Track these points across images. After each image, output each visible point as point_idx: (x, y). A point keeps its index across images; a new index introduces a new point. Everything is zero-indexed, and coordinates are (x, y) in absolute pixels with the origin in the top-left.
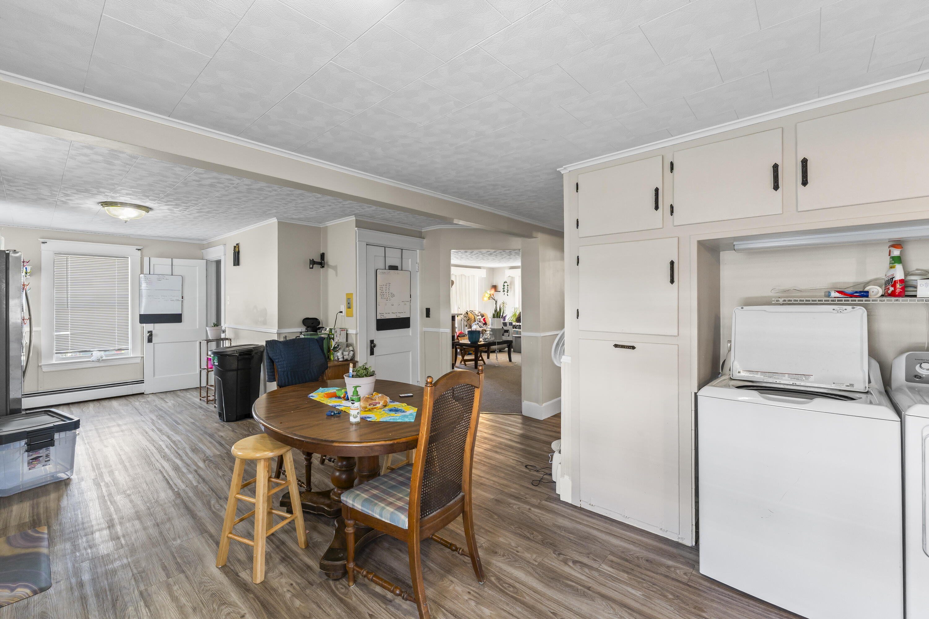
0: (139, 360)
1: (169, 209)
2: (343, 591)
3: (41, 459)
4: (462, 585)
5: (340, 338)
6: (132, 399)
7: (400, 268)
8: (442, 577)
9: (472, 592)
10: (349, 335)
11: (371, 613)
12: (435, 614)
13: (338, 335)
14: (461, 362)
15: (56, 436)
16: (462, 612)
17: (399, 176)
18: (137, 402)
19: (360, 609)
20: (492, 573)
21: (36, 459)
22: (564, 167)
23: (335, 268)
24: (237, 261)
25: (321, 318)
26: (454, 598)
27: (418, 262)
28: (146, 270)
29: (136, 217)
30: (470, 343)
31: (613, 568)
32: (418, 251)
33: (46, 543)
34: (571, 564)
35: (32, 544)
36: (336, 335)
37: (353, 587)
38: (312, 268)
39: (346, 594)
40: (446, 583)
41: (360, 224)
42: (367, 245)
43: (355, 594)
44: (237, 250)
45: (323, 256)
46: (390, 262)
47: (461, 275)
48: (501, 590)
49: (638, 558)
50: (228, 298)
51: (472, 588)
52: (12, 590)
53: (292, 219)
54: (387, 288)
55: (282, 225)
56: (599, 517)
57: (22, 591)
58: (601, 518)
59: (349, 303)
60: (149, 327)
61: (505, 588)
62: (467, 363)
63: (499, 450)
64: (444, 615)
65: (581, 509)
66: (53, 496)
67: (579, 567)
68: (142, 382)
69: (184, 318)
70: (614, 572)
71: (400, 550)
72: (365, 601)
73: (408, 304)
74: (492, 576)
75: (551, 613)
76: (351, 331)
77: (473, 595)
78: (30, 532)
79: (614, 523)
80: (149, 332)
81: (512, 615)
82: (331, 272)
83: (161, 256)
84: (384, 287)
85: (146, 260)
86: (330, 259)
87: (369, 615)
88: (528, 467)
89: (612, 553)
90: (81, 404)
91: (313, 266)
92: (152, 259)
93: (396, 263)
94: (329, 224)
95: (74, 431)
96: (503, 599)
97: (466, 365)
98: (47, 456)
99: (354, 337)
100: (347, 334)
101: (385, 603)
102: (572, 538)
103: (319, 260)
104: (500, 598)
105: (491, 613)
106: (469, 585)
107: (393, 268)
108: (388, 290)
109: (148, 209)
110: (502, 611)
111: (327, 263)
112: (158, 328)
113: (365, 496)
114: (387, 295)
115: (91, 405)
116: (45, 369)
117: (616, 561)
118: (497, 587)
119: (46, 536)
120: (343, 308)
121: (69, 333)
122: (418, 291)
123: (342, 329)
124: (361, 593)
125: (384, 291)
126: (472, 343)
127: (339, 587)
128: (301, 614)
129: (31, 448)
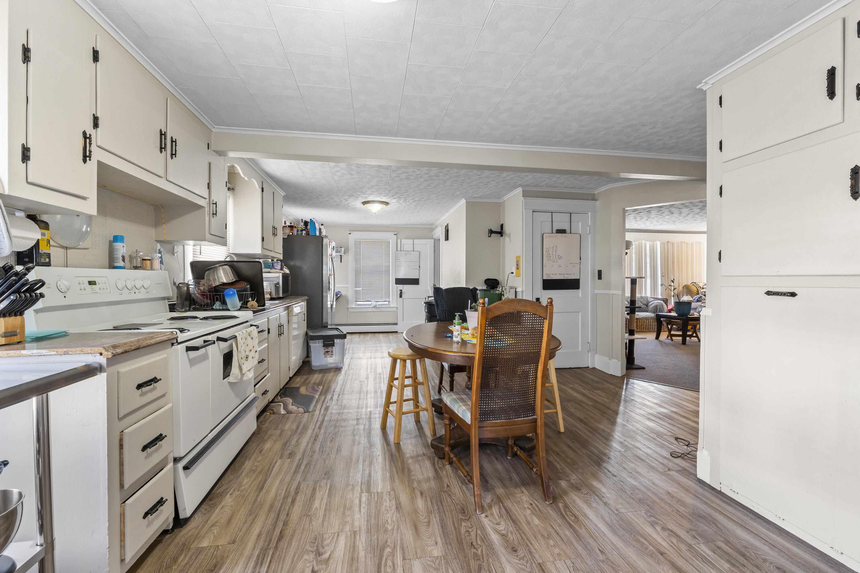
0: (395, 309)
1: (397, 202)
2: (440, 466)
3: (329, 352)
4: (529, 497)
5: (509, 294)
6: (390, 335)
7: (568, 231)
8: (517, 486)
9: (534, 505)
10: (517, 293)
11: (449, 484)
12: (493, 505)
13: (508, 292)
14: (668, 337)
15: (336, 341)
16: (515, 513)
17: (525, 140)
18: (391, 336)
19: (444, 479)
20: (563, 501)
21: (327, 352)
22: (703, 81)
23: (509, 236)
24: (447, 238)
25: (500, 279)
26: (516, 503)
27: (590, 224)
28: (399, 249)
29: (381, 210)
30: (677, 315)
31: (714, 553)
32: (590, 213)
33: (319, 393)
34: (658, 528)
35: (313, 392)
36: (506, 292)
37: (448, 467)
38: (490, 236)
39: (441, 468)
40: (517, 491)
41: (526, 194)
42: (533, 212)
43: (447, 471)
44: (447, 228)
45: (502, 226)
46: (556, 227)
47: (682, 242)
48: (562, 514)
49: (765, 561)
50: (443, 265)
51: (536, 503)
52: (298, 408)
53: (475, 198)
54: (554, 251)
55: (470, 205)
56: (741, 507)
57: (301, 410)
58: (744, 509)
59: (517, 265)
60: (400, 287)
61: (567, 515)
62: (673, 338)
63: (652, 418)
64: (500, 508)
65: (720, 493)
66: (332, 374)
67: (667, 534)
68: (396, 324)
69: (421, 281)
70: (713, 557)
71: (497, 459)
72: (450, 477)
73: (577, 266)
74: (562, 503)
75: (599, 550)
76: (519, 290)
77: (533, 508)
78: (316, 387)
79: (758, 520)
80: (400, 290)
81: (558, 534)
82: (506, 239)
83: (407, 238)
84: (551, 250)
85: (399, 241)
86: (507, 229)
87: (447, 485)
88: (678, 440)
89: (727, 542)
90: (366, 334)
91: (491, 235)
92: (402, 240)
93: (566, 227)
94: (506, 198)
95: (343, 340)
96: (559, 521)
97: (672, 340)
98: (332, 352)
99: (520, 293)
100: (516, 292)
101: (462, 484)
102: (681, 511)
103: (499, 230)
104: (557, 519)
105: (539, 524)
106: (535, 500)
107: (561, 231)
108: (554, 253)
109: (387, 204)
110: (550, 528)
111: (505, 232)
112: (406, 288)
113: (454, 397)
114: (554, 257)
115: (370, 335)
116: (350, 310)
117: (726, 550)
118: (560, 511)
119: (320, 390)
120: (514, 270)
121: (361, 289)
122: (588, 253)
123: (511, 288)
124: (451, 472)
125: (551, 253)
126: (679, 315)
127: (439, 463)
128: (408, 467)
129: (325, 346)
